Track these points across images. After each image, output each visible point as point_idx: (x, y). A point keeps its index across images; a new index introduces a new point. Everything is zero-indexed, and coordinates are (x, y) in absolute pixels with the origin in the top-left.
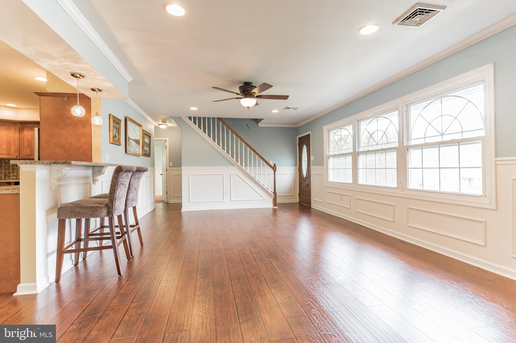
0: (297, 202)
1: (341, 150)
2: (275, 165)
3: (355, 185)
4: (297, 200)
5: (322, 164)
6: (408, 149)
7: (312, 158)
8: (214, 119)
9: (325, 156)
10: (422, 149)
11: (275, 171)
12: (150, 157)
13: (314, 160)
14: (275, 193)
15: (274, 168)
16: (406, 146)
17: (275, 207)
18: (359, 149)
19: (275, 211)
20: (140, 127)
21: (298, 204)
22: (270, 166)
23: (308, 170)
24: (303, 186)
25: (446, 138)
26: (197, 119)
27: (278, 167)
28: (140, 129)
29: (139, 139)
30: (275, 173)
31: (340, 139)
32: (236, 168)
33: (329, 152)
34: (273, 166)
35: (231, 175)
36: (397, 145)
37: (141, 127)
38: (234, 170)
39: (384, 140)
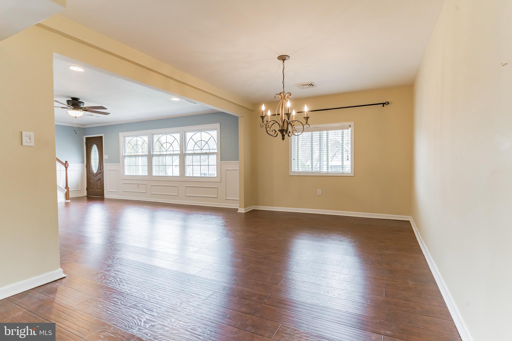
1: (137, 152)
2: (66, 162)
3: (150, 177)
4: (85, 194)
5: (118, 162)
6: (185, 155)
7: (105, 157)
9: (121, 156)
10: (200, 155)
11: (66, 168)
13: (107, 158)
14: (67, 187)
15: (66, 165)
16: (185, 153)
17: (67, 201)
18: (153, 153)
19: (67, 204)
21: (86, 197)
22: (61, 163)
23: (99, 167)
24: (92, 181)
25: (204, 151)
27: (70, 164)
30: (66, 170)
31: (136, 144)
33: (125, 153)
34: (64, 162)
36: (179, 152)
39: (171, 149)
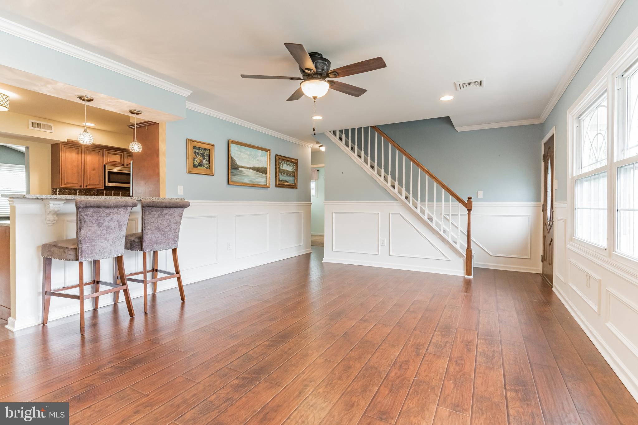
0: (539, 273)
2: (469, 198)
4: (538, 269)
5: (565, 198)
7: (556, 184)
8: (366, 129)
9: (570, 177)
11: (469, 211)
12: (297, 188)
14: (469, 249)
15: (468, 205)
17: (469, 276)
19: (468, 283)
20: (267, 151)
21: (541, 276)
22: (461, 201)
23: (551, 210)
24: (546, 243)
26: (344, 133)
28: (267, 155)
29: (265, 166)
30: (469, 214)
32: (398, 204)
34: (466, 200)
35: (391, 214)
37: (269, 151)
38: (395, 208)
